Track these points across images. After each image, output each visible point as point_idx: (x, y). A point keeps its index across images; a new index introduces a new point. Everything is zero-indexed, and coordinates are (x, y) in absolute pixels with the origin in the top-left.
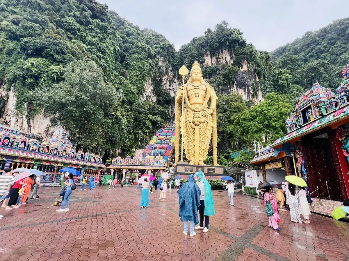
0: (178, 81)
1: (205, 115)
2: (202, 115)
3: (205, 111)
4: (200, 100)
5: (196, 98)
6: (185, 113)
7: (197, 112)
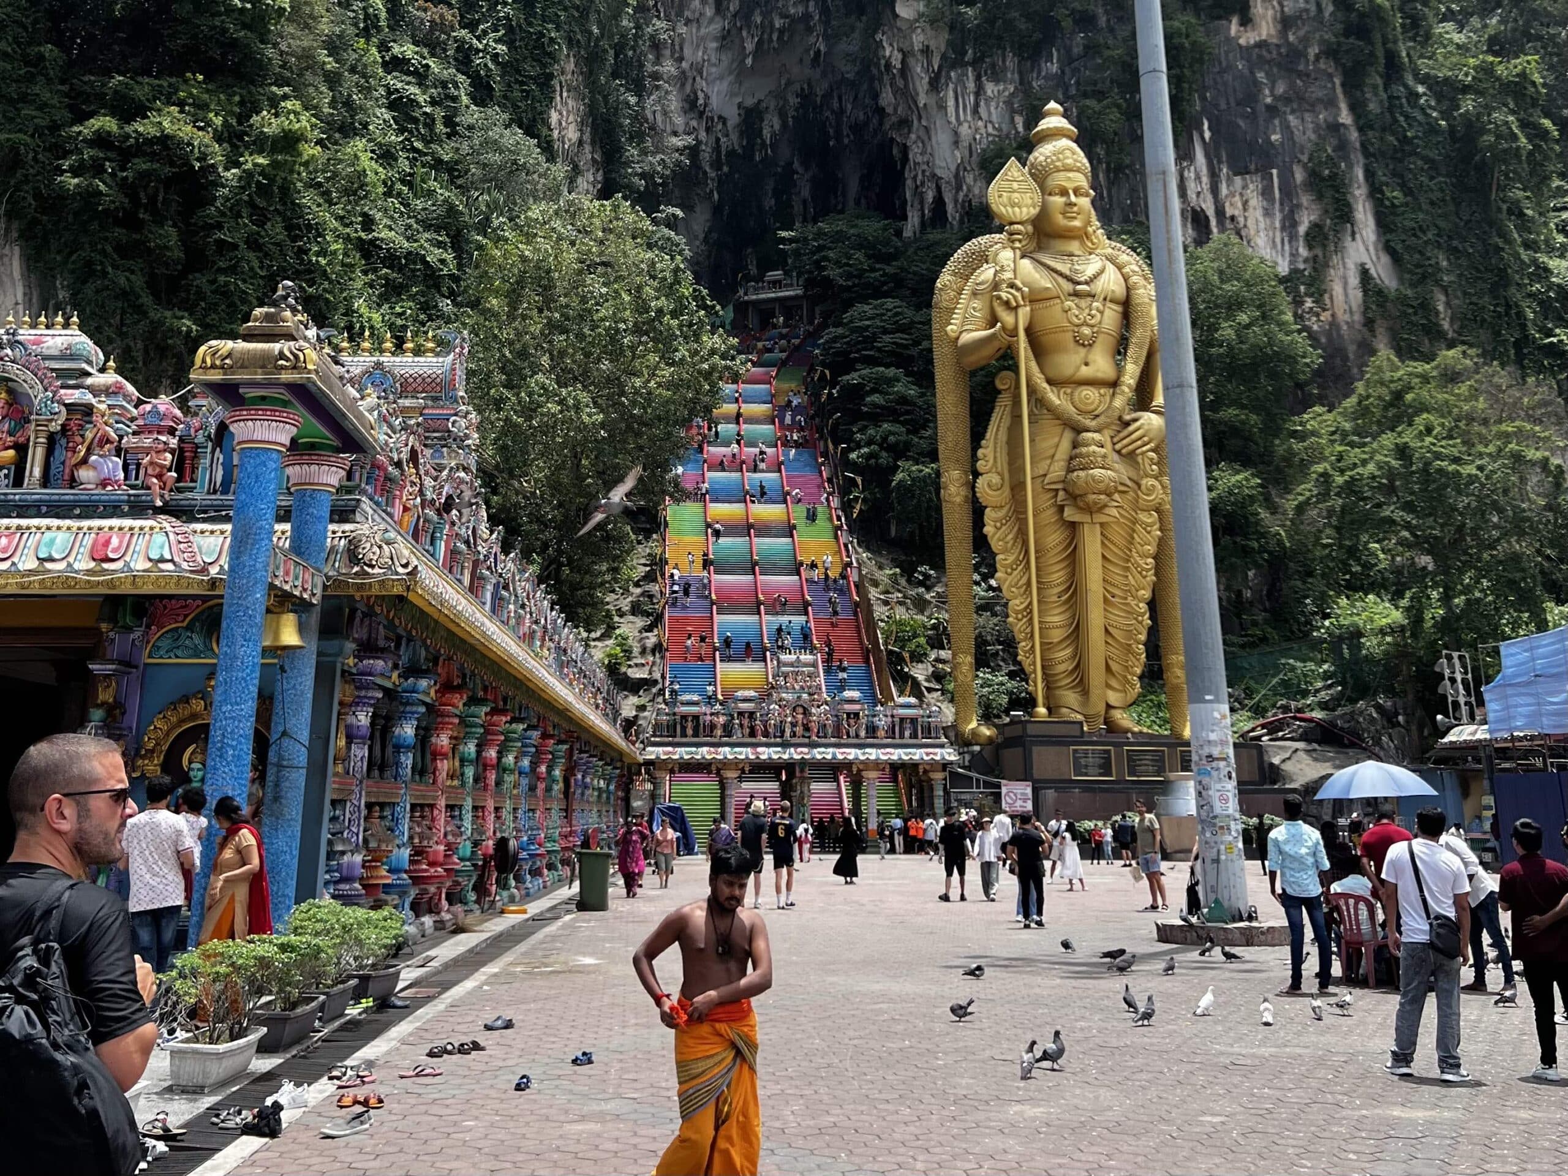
0: (719, 11)
1: (1131, 448)
2: (1118, 447)
3: (1131, 428)
4: (1101, 364)
5: (1083, 351)
6: (1006, 422)
7: (1090, 435)
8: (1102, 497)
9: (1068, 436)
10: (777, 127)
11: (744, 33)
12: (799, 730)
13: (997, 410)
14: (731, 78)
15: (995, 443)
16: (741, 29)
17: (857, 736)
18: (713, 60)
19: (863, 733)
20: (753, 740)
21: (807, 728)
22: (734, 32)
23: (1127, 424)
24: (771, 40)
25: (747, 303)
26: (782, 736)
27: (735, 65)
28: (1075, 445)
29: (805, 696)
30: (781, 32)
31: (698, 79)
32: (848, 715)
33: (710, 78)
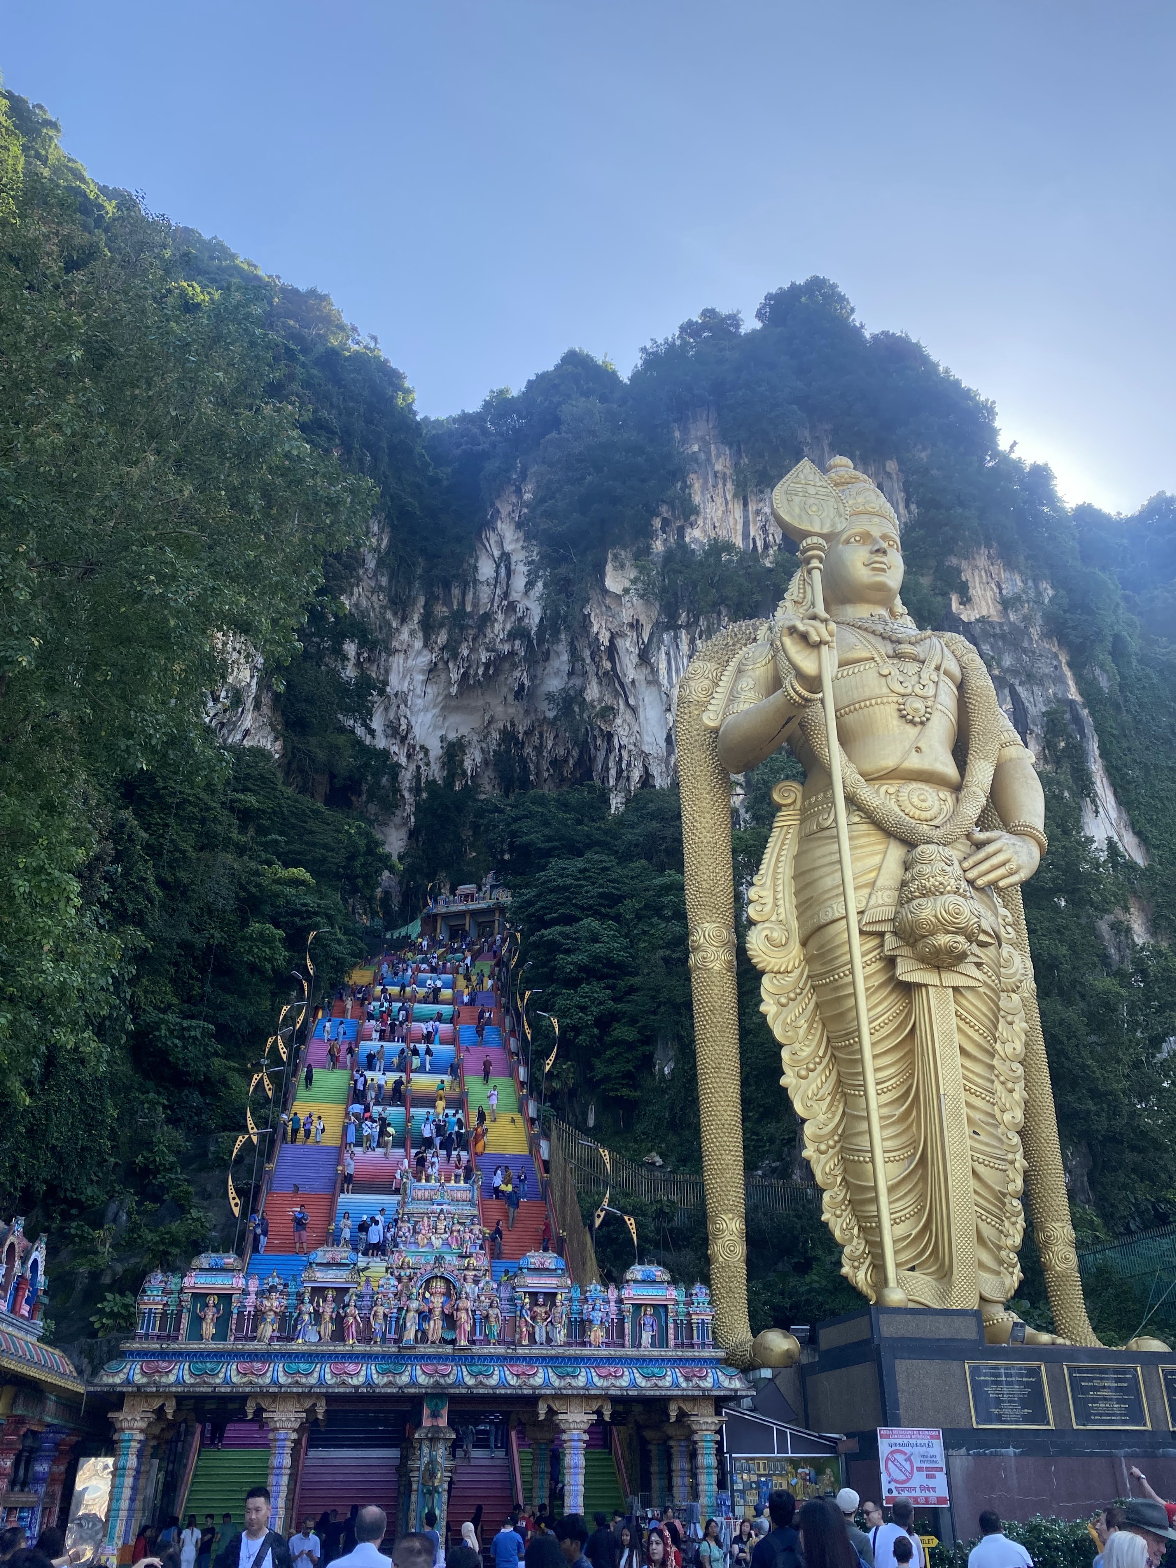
0: (427, 644)
1: (992, 876)
2: (971, 875)
3: (990, 849)
4: (940, 751)
5: (912, 731)
6: (791, 848)
7: (932, 847)
8: (961, 938)
9: (896, 852)
10: (478, 760)
11: (451, 665)
12: (435, 1328)
13: (775, 833)
14: (436, 711)
15: (775, 879)
16: (447, 663)
17: (549, 1340)
18: (418, 691)
19: (561, 1336)
20: (340, 1348)
21: (450, 1321)
22: (441, 665)
23: (979, 846)
24: (476, 674)
25: (436, 915)
26: (398, 1341)
27: (440, 698)
28: (907, 866)
29: (452, 1260)
30: (487, 666)
31: (402, 706)
32: (533, 1295)
33: (416, 709)
